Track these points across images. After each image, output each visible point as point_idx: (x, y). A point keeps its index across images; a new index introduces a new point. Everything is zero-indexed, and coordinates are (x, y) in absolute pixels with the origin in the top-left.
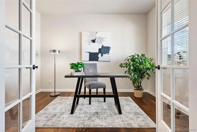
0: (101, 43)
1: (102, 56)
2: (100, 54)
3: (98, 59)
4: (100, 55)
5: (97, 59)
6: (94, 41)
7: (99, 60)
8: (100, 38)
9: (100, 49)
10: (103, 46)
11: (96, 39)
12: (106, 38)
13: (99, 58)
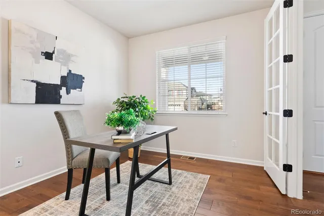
0: (65, 64)
1: (68, 92)
2: (64, 89)
3: (60, 100)
4: (63, 91)
5: (56, 100)
6: (49, 56)
7: (62, 101)
8: (63, 52)
9: (63, 78)
10: (70, 71)
11: (53, 52)
12: (75, 56)
13: (61, 97)
